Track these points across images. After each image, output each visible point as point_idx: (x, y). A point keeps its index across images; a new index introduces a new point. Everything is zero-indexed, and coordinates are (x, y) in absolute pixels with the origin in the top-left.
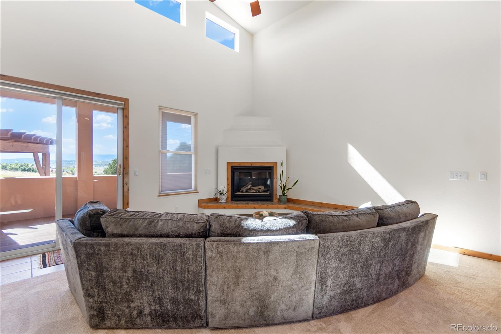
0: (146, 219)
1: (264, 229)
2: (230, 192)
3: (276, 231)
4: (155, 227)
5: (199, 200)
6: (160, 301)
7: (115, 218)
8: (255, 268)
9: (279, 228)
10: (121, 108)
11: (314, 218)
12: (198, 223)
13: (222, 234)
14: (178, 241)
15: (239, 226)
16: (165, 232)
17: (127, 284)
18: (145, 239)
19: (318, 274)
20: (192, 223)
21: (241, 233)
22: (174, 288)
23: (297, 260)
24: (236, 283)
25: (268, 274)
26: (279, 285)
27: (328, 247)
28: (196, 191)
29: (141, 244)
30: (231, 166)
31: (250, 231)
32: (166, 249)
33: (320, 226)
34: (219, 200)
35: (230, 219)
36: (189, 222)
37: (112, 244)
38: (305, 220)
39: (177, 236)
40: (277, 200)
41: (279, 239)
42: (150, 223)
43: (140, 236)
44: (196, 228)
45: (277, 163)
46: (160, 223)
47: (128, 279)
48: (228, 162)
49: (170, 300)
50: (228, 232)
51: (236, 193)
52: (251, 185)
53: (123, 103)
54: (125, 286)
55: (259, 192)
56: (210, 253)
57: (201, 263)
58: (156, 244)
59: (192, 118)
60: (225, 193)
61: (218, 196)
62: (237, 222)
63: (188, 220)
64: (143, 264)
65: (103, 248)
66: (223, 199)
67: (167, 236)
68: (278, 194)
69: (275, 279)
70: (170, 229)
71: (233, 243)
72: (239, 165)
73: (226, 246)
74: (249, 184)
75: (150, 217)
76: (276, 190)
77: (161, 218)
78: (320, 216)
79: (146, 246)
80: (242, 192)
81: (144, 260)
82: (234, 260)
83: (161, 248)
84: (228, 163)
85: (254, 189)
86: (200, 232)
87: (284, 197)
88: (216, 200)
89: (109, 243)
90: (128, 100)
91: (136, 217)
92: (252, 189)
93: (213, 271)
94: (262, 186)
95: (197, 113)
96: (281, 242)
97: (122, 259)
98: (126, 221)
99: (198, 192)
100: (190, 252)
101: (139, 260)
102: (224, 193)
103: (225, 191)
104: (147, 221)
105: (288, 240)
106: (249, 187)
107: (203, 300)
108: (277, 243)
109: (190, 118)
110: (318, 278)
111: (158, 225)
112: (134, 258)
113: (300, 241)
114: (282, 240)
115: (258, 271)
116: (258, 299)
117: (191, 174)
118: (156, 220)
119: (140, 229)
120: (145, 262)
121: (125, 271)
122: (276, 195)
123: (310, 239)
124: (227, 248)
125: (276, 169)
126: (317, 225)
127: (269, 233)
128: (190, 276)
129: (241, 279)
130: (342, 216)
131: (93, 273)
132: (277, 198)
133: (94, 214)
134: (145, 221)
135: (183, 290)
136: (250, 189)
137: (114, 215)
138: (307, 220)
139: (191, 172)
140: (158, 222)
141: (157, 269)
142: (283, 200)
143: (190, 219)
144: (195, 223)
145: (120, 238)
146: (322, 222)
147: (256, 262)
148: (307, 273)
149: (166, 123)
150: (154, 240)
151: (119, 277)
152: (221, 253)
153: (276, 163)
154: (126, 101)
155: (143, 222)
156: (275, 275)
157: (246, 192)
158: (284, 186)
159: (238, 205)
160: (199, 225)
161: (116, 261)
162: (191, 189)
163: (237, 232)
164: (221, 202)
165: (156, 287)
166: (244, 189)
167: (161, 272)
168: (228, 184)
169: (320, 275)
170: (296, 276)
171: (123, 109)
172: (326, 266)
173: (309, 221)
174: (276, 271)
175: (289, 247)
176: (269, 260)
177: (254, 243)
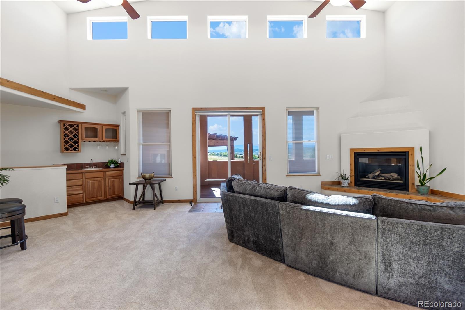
0: (251, 185)
1: (324, 203)
2: (354, 177)
3: (335, 205)
4: (255, 191)
5: (321, 182)
6: (257, 235)
7: (238, 183)
8: (314, 230)
9: (337, 204)
10: (260, 114)
11: (381, 202)
12: (278, 191)
13: (293, 201)
14: (264, 200)
15: (305, 197)
16: (259, 194)
17: (242, 220)
18: (249, 196)
19: (380, 253)
20: (274, 191)
21: (305, 202)
22: (264, 230)
23: (352, 233)
24: (301, 238)
25: (325, 238)
26: (336, 250)
27: (389, 230)
28: (319, 174)
29: (246, 199)
30: (354, 152)
31: (312, 202)
32: (258, 204)
33: (387, 210)
34: (342, 184)
35: (300, 191)
36: (273, 190)
37: (234, 196)
38: (369, 201)
39: (266, 198)
40: (414, 191)
41: (334, 212)
42: (252, 188)
43: (248, 194)
44: (276, 194)
45: (414, 147)
46: (258, 188)
47: (242, 218)
48: (351, 148)
49: (262, 237)
50: (297, 200)
51: (361, 179)
52: (380, 172)
53: (262, 110)
54: (241, 221)
55: (389, 179)
56: (282, 212)
57: (278, 217)
58: (253, 200)
59: (314, 112)
60: (348, 178)
61: (341, 180)
62: (304, 194)
63: (272, 189)
64: (248, 211)
65: (231, 198)
66: (345, 183)
67: (260, 197)
68: (415, 184)
69: (332, 243)
70: (262, 192)
71: (296, 207)
72: (363, 151)
73: (291, 208)
74: (378, 170)
75: (254, 184)
76: (413, 179)
77: (260, 186)
78: (390, 200)
79: (249, 200)
80: (368, 178)
81: (248, 208)
82: (298, 220)
83: (256, 203)
84: (351, 150)
85: (383, 177)
86: (279, 197)
87: (423, 187)
88: (339, 183)
89: (233, 196)
90: (264, 108)
91: (247, 184)
92: (381, 176)
93: (285, 224)
94: (394, 173)
95: (319, 107)
96: (335, 214)
97: (239, 205)
98: (242, 185)
99: (321, 175)
100: (271, 209)
101: (246, 208)
102: (346, 177)
103: (348, 175)
104: (252, 186)
105: (341, 214)
106: (378, 173)
107: (281, 244)
108: (331, 214)
109: (313, 111)
110: (380, 257)
111: (256, 189)
112: (244, 206)
113: (353, 217)
114: (336, 213)
115: (316, 233)
116: (319, 256)
117: (315, 160)
118: (256, 187)
119: (247, 191)
120: (249, 210)
121: (240, 213)
122: (413, 184)
123: (365, 218)
124: (292, 210)
125: (413, 155)
126: (383, 209)
127: (327, 206)
128: (272, 224)
129: (304, 235)
130: (425, 206)
131: (228, 210)
132: (415, 188)
133: (230, 180)
134: (250, 186)
135: (269, 233)
136: (378, 175)
137: (238, 181)
138: (372, 202)
139: (315, 158)
140: (257, 188)
141: (254, 215)
142: (422, 191)
143: (274, 188)
144: (276, 191)
145: (239, 194)
146: (390, 206)
147: (315, 226)
148: (365, 248)
149: (302, 117)
150: (253, 198)
151: (238, 216)
152: (289, 213)
153: (413, 149)
154: (263, 109)
155: (250, 187)
156: (332, 240)
157: (374, 178)
158: (424, 174)
159: (360, 190)
160: (278, 193)
161: (237, 206)
162: (315, 172)
163: (302, 201)
164: (343, 185)
165: (255, 226)
166: (371, 176)
167: (257, 217)
168: (351, 170)
169: (381, 255)
170: (352, 248)
171: (262, 114)
172: (388, 248)
173: (374, 204)
174: (332, 237)
175: (343, 220)
176: (325, 226)
177: (312, 211)
